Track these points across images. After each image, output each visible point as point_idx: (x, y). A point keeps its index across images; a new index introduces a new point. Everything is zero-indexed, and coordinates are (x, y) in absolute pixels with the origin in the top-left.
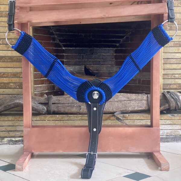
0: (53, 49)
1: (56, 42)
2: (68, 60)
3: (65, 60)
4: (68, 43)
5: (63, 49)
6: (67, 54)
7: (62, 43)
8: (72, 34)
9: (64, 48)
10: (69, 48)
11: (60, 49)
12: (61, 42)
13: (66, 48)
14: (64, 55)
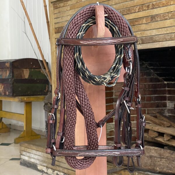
0: (148, 84)
1: (152, 77)
2: (171, 95)
3: (168, 95)
4: (167, 77)
5: (165, 84)
6: (169, 89)
7: (162, 78)
8: (165, 67)
9: (166, 82)
10: (171, 82)
11: (159, 84)
12: (160, 76)
13: (168, 82)
14: (165, 90)
